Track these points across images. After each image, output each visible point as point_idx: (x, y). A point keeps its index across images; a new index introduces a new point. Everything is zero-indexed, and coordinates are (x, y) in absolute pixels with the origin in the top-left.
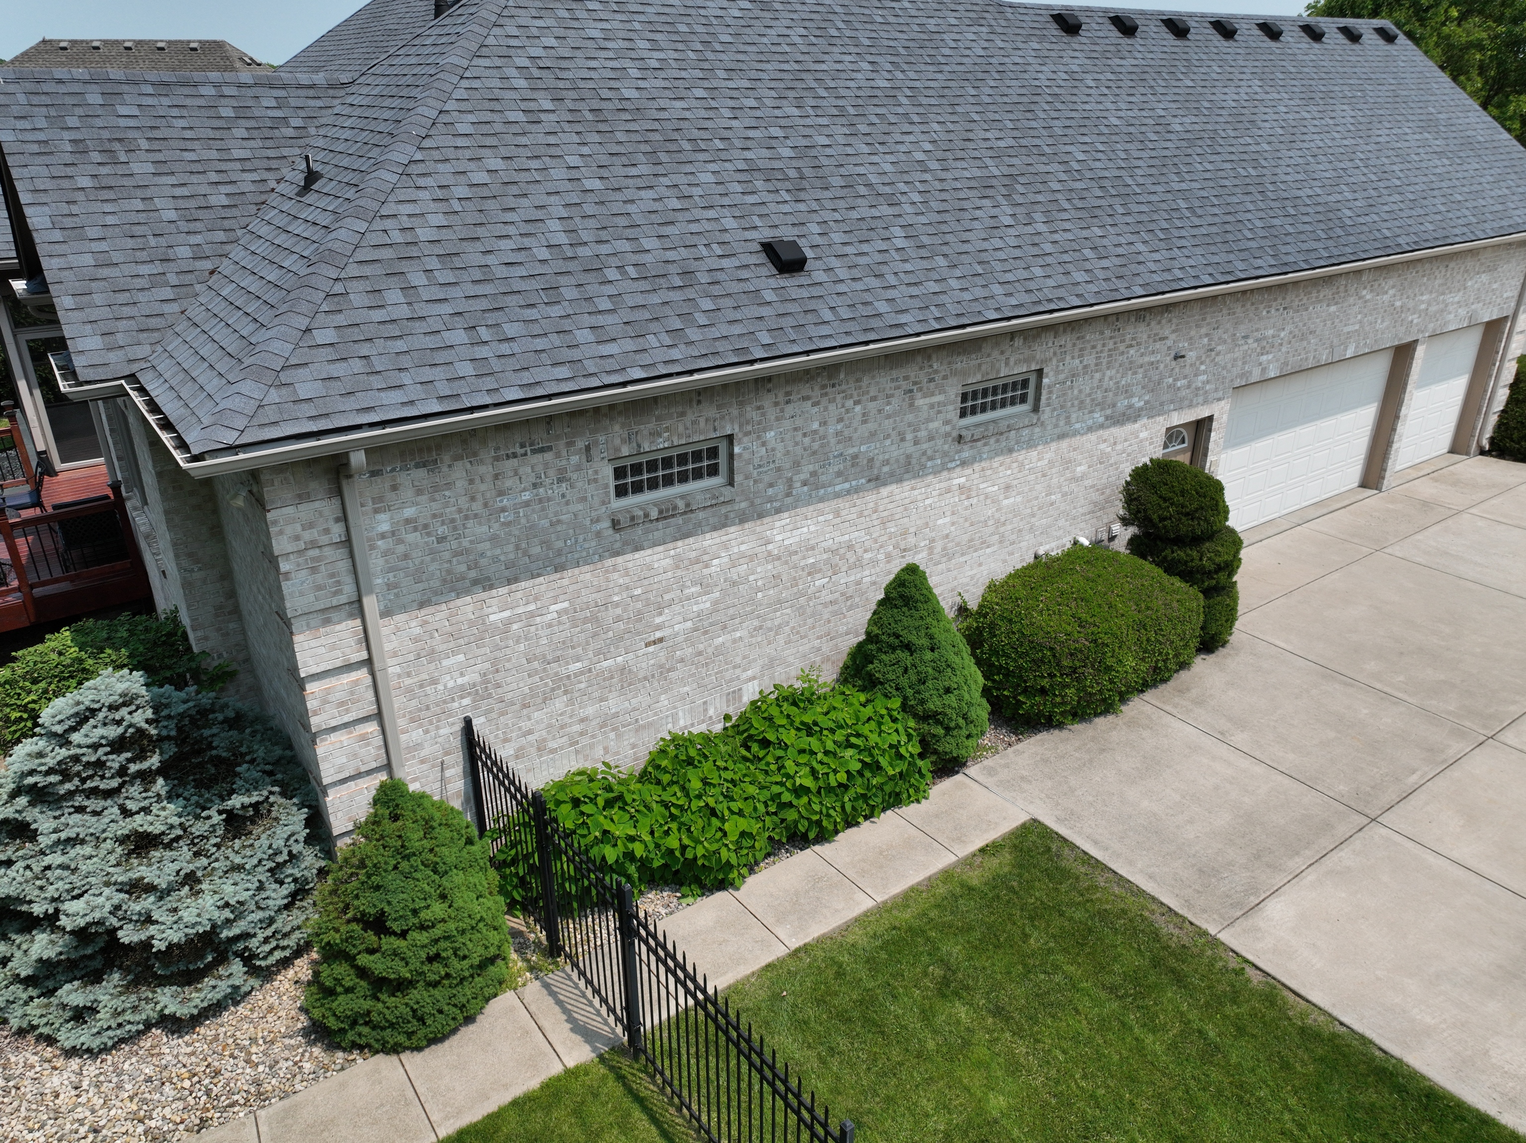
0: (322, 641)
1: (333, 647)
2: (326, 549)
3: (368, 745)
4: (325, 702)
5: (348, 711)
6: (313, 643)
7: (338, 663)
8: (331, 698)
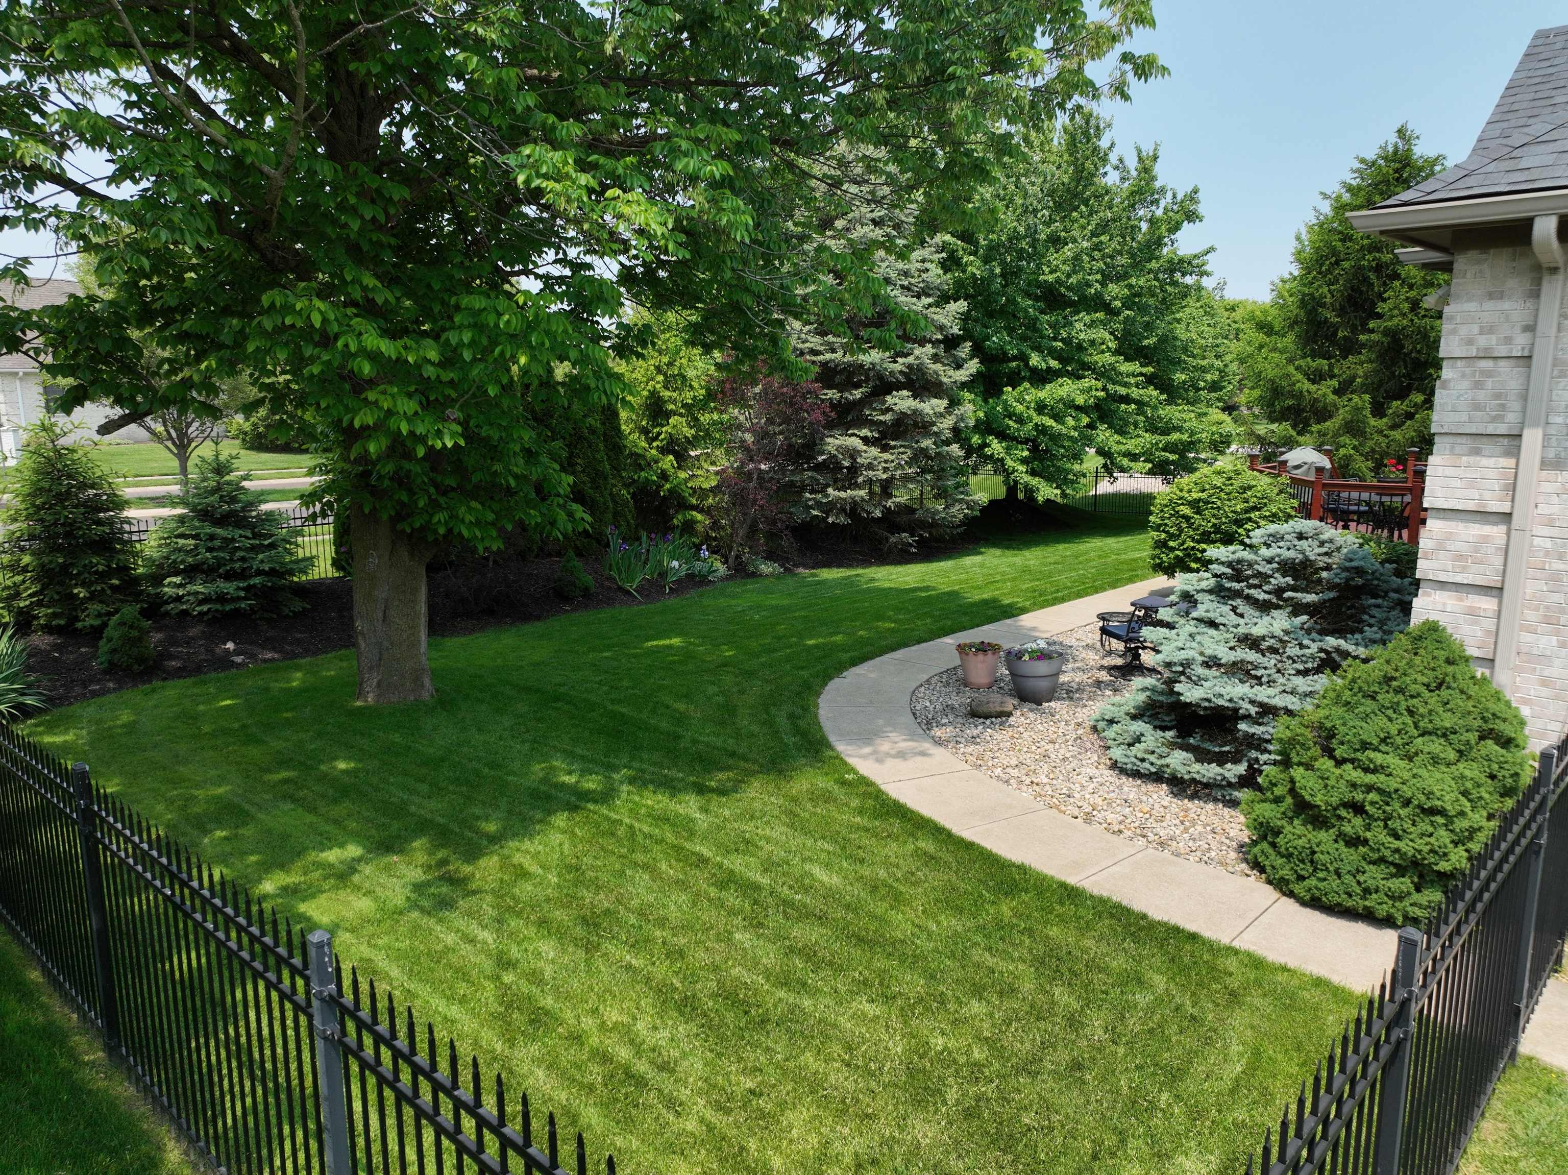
0: (1460, 472)
1: (1472, 483)
2: (1502, 363)
3: (1475, 623)
4: (1441, 548)
5: (1464, 570)
6: (1449, 471)
7: (1471, 506)
8: (1450, 545)
